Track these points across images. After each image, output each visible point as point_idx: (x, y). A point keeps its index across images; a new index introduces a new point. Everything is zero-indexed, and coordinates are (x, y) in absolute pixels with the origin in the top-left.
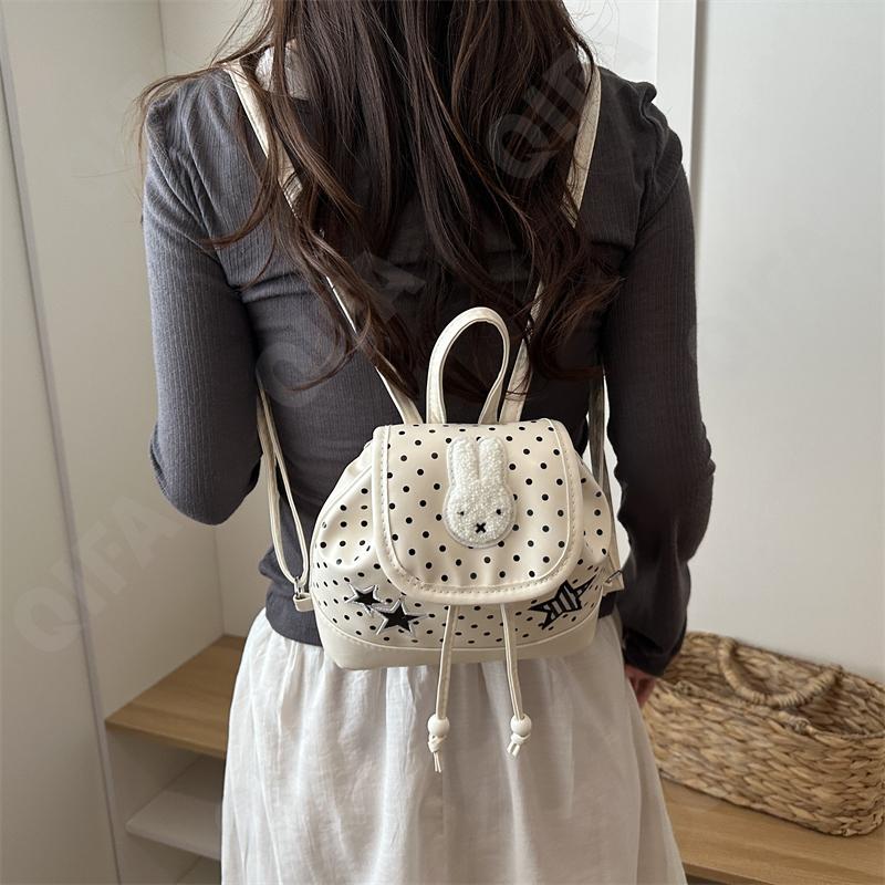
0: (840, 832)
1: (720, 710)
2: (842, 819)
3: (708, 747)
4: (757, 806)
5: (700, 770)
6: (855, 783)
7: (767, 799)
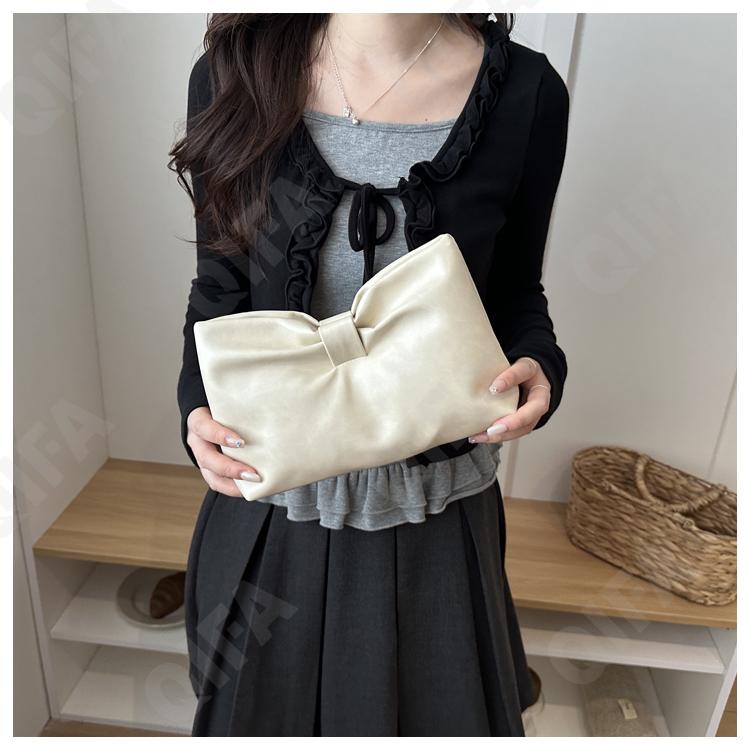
0: (702, 601)
1: (628, 506)
2: (707, 594)
3: (617, 530)
4: (647, 577)
5: (609, 546)
6: (719, 568)
7: (655, 573)
